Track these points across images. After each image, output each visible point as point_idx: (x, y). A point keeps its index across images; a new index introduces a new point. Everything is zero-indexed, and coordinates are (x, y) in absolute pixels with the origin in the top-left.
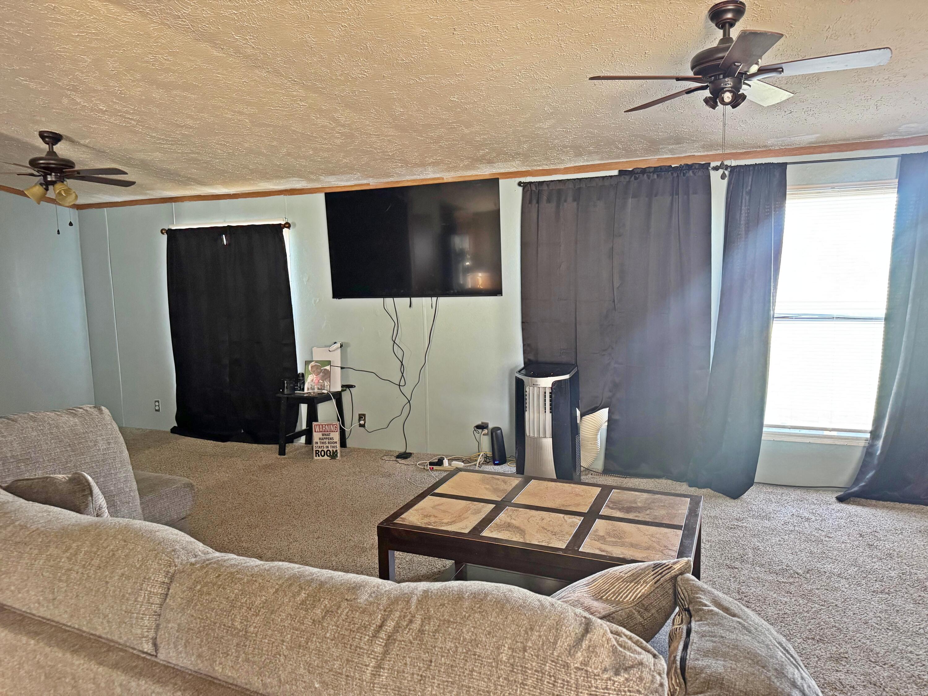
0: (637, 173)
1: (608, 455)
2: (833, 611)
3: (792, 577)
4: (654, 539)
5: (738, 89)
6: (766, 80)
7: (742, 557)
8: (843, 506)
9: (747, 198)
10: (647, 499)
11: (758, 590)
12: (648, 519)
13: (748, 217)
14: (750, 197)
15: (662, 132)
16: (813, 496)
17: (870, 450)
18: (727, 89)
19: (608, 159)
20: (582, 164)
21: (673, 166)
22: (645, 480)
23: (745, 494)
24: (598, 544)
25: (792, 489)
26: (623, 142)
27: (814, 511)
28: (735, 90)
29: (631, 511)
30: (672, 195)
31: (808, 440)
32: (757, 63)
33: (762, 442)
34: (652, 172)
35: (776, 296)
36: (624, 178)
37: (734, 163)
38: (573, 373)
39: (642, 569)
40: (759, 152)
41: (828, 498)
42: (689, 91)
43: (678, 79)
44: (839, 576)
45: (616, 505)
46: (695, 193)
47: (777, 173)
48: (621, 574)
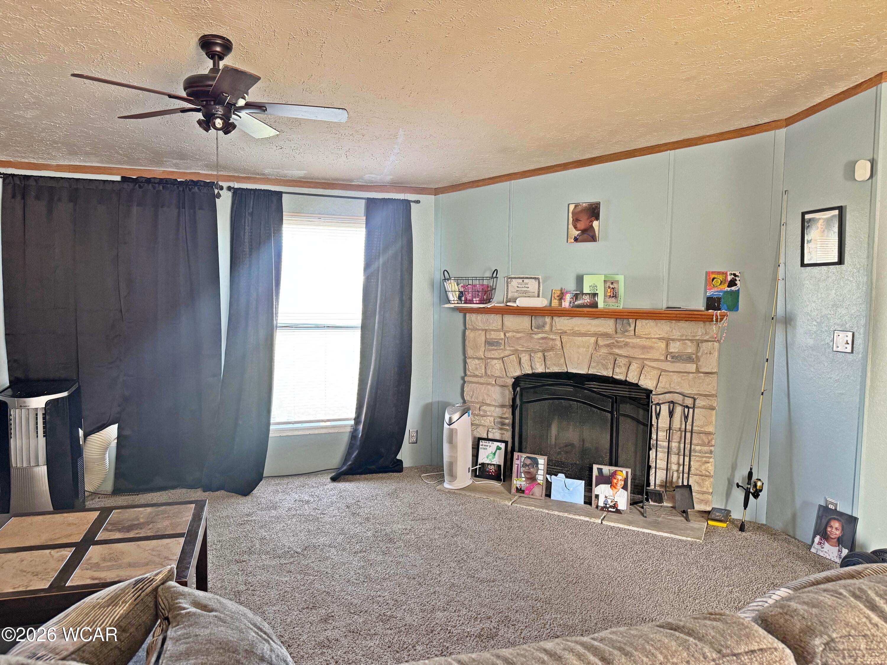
0: (142, 182)
1: (119, 474)
2: (324, 578)
3: (293, 557)
4: (154, 553)
5: (229, 118)
6: (253, 115)
7: (250, 549)
8: (335, 484)
9: (250, 218)
10: (151, 513)
11: (263, 576)
12: (150, 534)
13: (251, 236)
14: (252, 218)
15: (164, 145)
16: (312, 481)
17: (354, 434)
18: (218, 115)
19: (109, 163)
20: (78, 164)
21: (179, 180)
22: (158, 494)
23: (256, 489)
24: (90, 573)
25: (296, 478)
26: (123, 148)
27: (313, 493)
28: (226, 118)
29: (132, 529)
30: (179, 208)
31: (307, 432)
32: (244, 98)
33: (269, 438)
34: (158, 183)
35: (278, 308)
36: (128, 185)
37: (237, 185)
38: (73, 389)
39: (122, 590)
40: (258, 179)
41: (324, 480)
42: (184, 111)
43: (170, 96)
44: (330, 546)
45: (117, 526)
46: (201, 208)
47: (275, 200)
48: (98, 600)
